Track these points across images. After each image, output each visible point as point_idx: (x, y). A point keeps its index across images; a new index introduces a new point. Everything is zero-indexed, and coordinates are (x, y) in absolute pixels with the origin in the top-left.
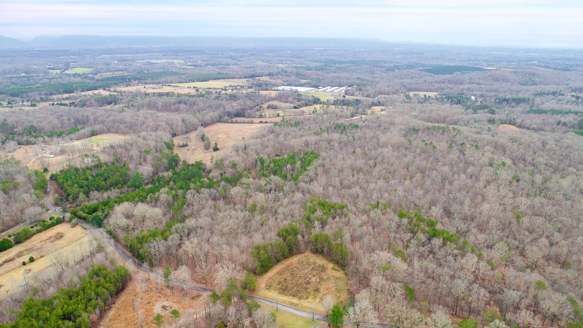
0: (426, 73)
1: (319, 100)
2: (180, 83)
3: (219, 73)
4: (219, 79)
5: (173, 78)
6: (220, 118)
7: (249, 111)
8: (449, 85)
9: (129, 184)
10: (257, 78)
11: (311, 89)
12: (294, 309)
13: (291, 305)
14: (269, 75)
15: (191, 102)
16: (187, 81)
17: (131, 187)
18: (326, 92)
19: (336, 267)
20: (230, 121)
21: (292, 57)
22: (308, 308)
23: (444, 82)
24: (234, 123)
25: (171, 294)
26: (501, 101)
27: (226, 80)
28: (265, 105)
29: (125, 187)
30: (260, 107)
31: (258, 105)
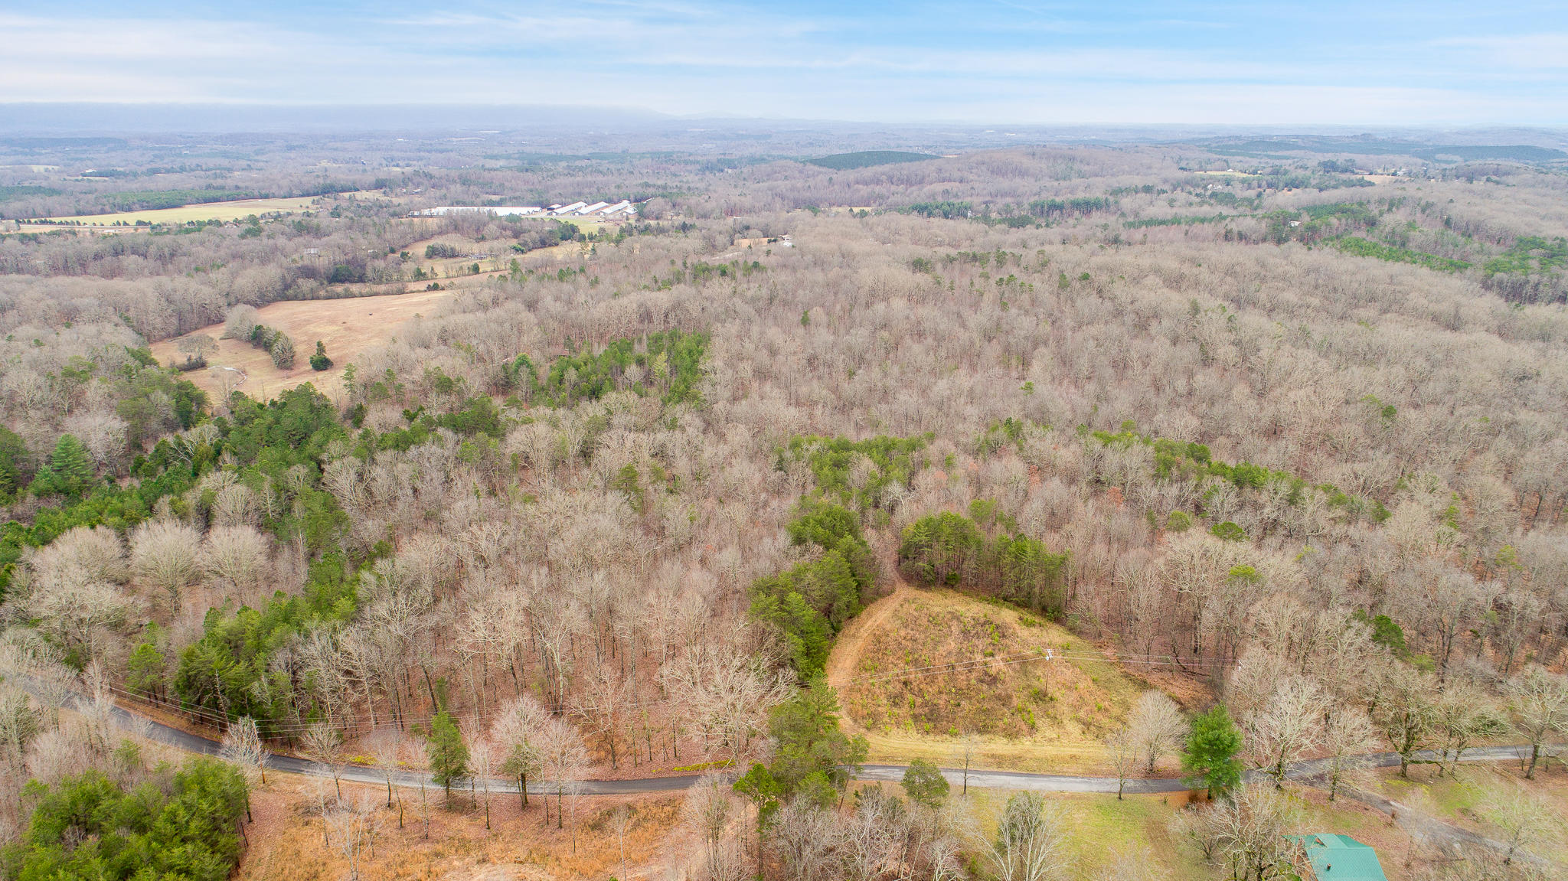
0: (816, 168)
1: (574, 229)
2: (79, 214)
3: (209, 187)
4: (216, 200)
5: (51, 201)
6: (287, 287)
7: (380, 264)
8: (893, 188)
9: (41, 483)
10: (347, 195)
11: (531, 209)
12: (1021, 775)
13: (999, 765)
14: (379, 185)
15: (160, 249)
16: (107, 208)
17: (49, 495)
18: (580, 214)
19: (1029, 617)
20: (322, 293)
21: (419, 150)
22: (1063, 760)
23: (878, 182)
24: (338, 297)
25: (484, 833)
26: (1046, 208)
27: (242, 203)
28: (421, 249)
29: (24, 498)
30: (403, 255)
31: (393, 251)
